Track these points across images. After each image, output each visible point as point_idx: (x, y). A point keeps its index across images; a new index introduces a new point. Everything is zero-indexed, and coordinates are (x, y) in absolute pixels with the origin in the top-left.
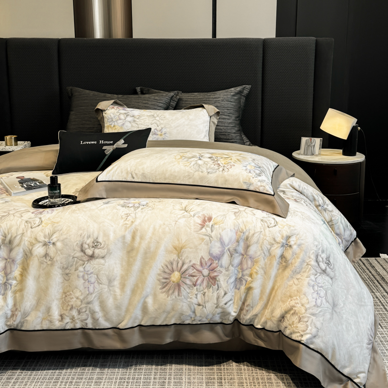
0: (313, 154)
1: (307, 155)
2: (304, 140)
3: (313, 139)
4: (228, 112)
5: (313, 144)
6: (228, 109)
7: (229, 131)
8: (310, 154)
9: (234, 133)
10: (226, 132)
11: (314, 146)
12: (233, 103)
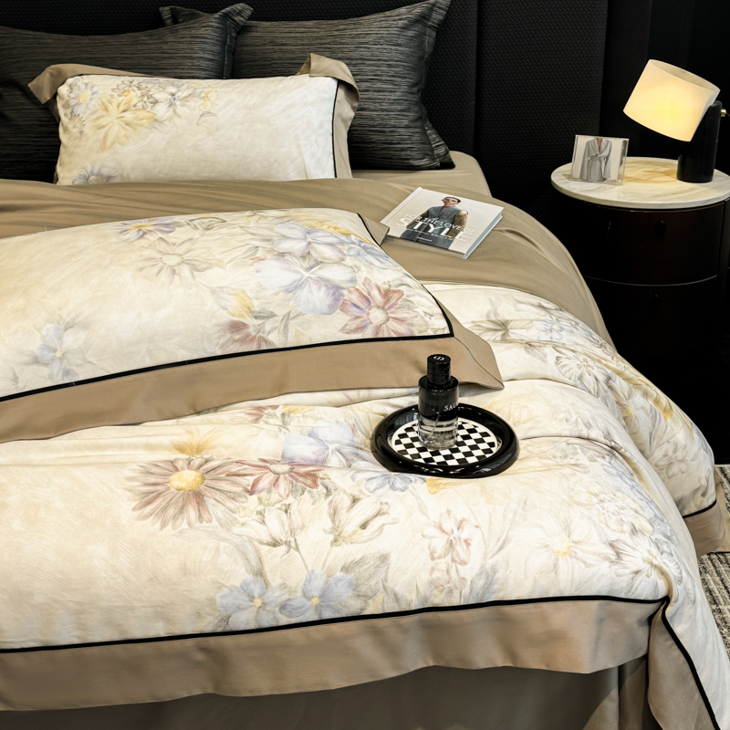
0: (603, 180)
1: (587, 181)
2: (582, 142)
3: (605, 139)
4: (392, 73)
5: (606, 153)
6: (390, 66)
7: (392, 122)
8: (597, 178)
9: (407, 127)
10: (385, 126)
11: (607, 158)
12: (403, 49)
